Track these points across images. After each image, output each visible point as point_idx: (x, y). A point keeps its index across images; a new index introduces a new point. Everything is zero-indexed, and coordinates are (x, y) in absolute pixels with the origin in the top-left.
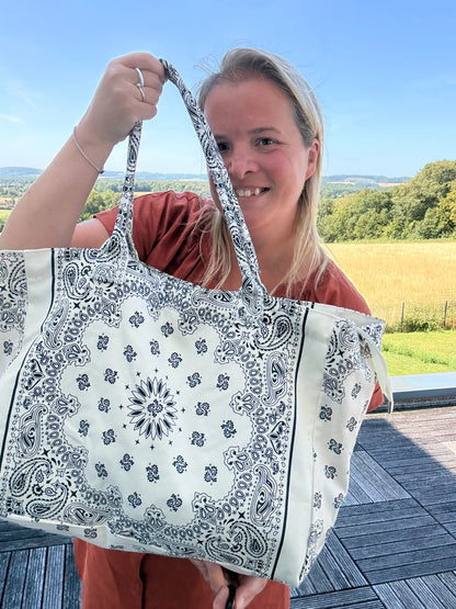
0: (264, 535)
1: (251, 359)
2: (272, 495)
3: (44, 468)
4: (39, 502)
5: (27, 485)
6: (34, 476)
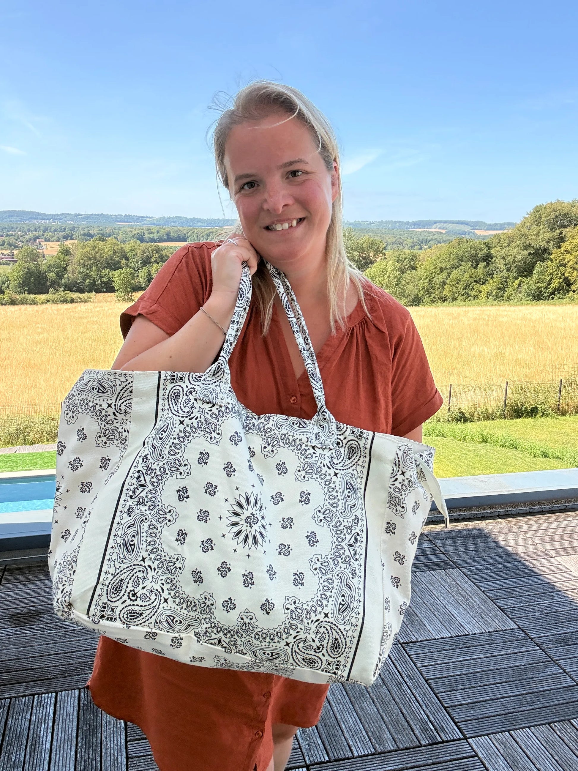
3: (140, 574)
4: (133, 607)
5: (123, 591)
6: (131, 582)
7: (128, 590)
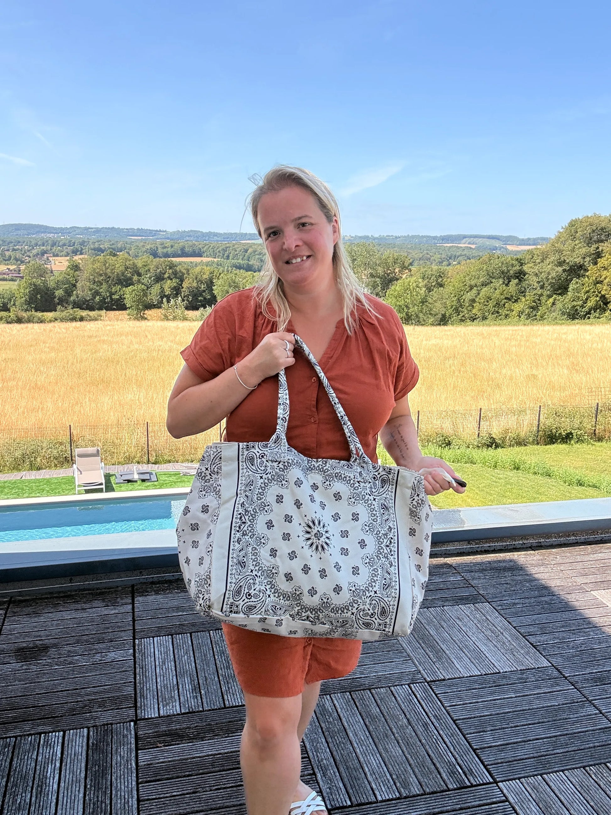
0: (388, 603)
1: (370, 502)
2: (390, 579)
3: (251, 581)
4: (250, 603)
5: (242, 593)
6: (246, 587)
7: (245, 593)
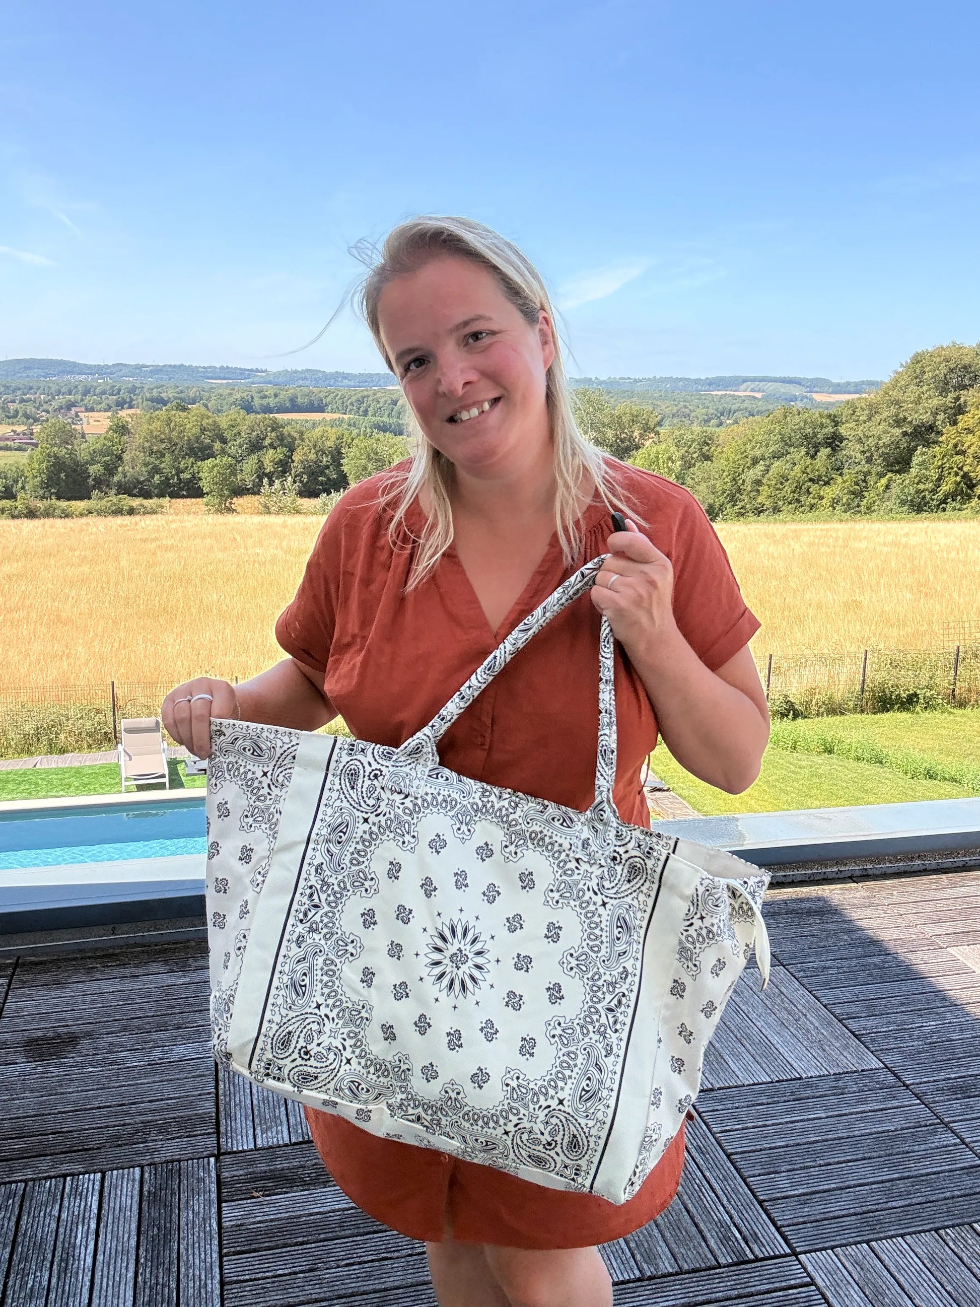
0: (586, 1130)
2: (601, 1082)
3: (315, 1027)
4: (306, 1068)
5: (293, 1046)
6: (302, 1035)
7: (299, 1047)
